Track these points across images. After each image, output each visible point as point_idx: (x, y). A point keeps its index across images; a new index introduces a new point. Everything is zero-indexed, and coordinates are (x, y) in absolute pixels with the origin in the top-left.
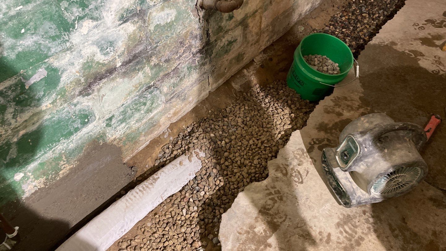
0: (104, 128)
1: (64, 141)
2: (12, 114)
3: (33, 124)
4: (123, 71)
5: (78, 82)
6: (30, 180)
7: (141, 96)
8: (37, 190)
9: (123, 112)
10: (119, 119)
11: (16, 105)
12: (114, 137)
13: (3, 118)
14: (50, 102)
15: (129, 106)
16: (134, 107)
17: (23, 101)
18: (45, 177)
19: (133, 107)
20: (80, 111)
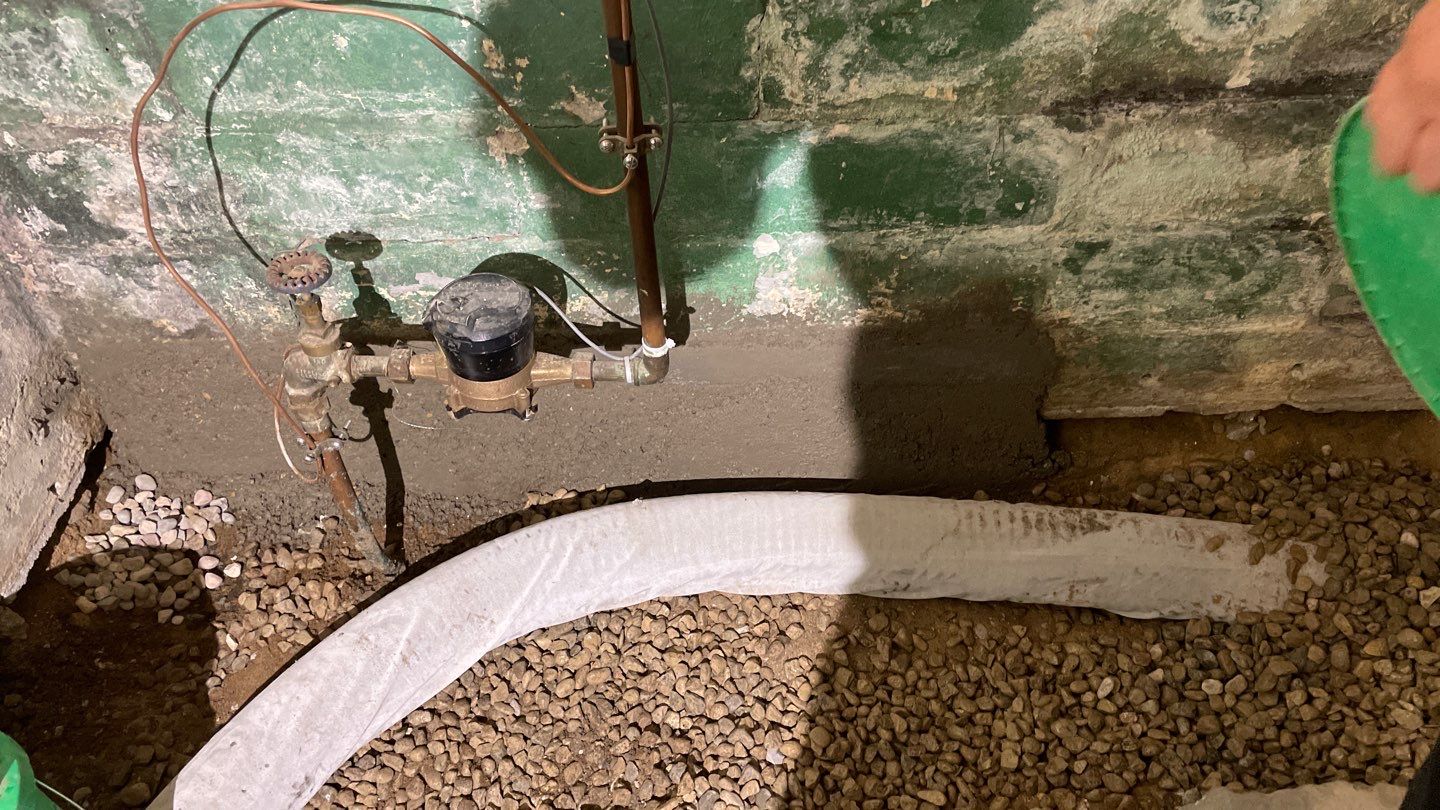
0: (1055, 265)
1: (925, 228)
2: (846, 61)
3: (879, 122)
4: (1239, 111)
5: (1069, 67)
6: (784, 275)
7: (1239, 236)
8: (785, 314)
9: (1144, 251)
10: (1117, 266)
11: (871, 39)
12: (1066, 314)
13: (820, 59)
14: (957, 85)
15: (1176, 246)
16: (1194, 261)
17: (895, 37)
18: (821, 294)
19: (1190, 258)
20: (1020, 164)
